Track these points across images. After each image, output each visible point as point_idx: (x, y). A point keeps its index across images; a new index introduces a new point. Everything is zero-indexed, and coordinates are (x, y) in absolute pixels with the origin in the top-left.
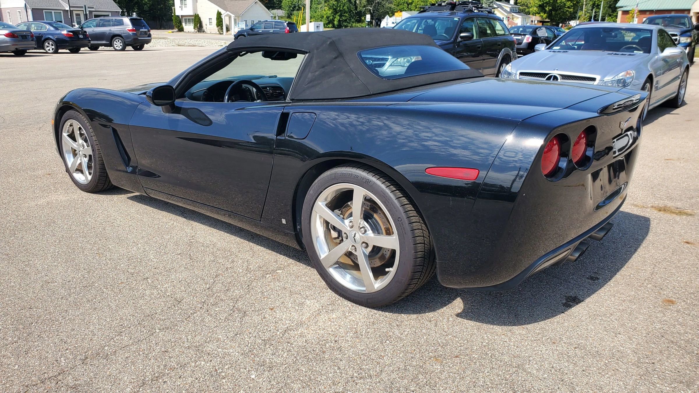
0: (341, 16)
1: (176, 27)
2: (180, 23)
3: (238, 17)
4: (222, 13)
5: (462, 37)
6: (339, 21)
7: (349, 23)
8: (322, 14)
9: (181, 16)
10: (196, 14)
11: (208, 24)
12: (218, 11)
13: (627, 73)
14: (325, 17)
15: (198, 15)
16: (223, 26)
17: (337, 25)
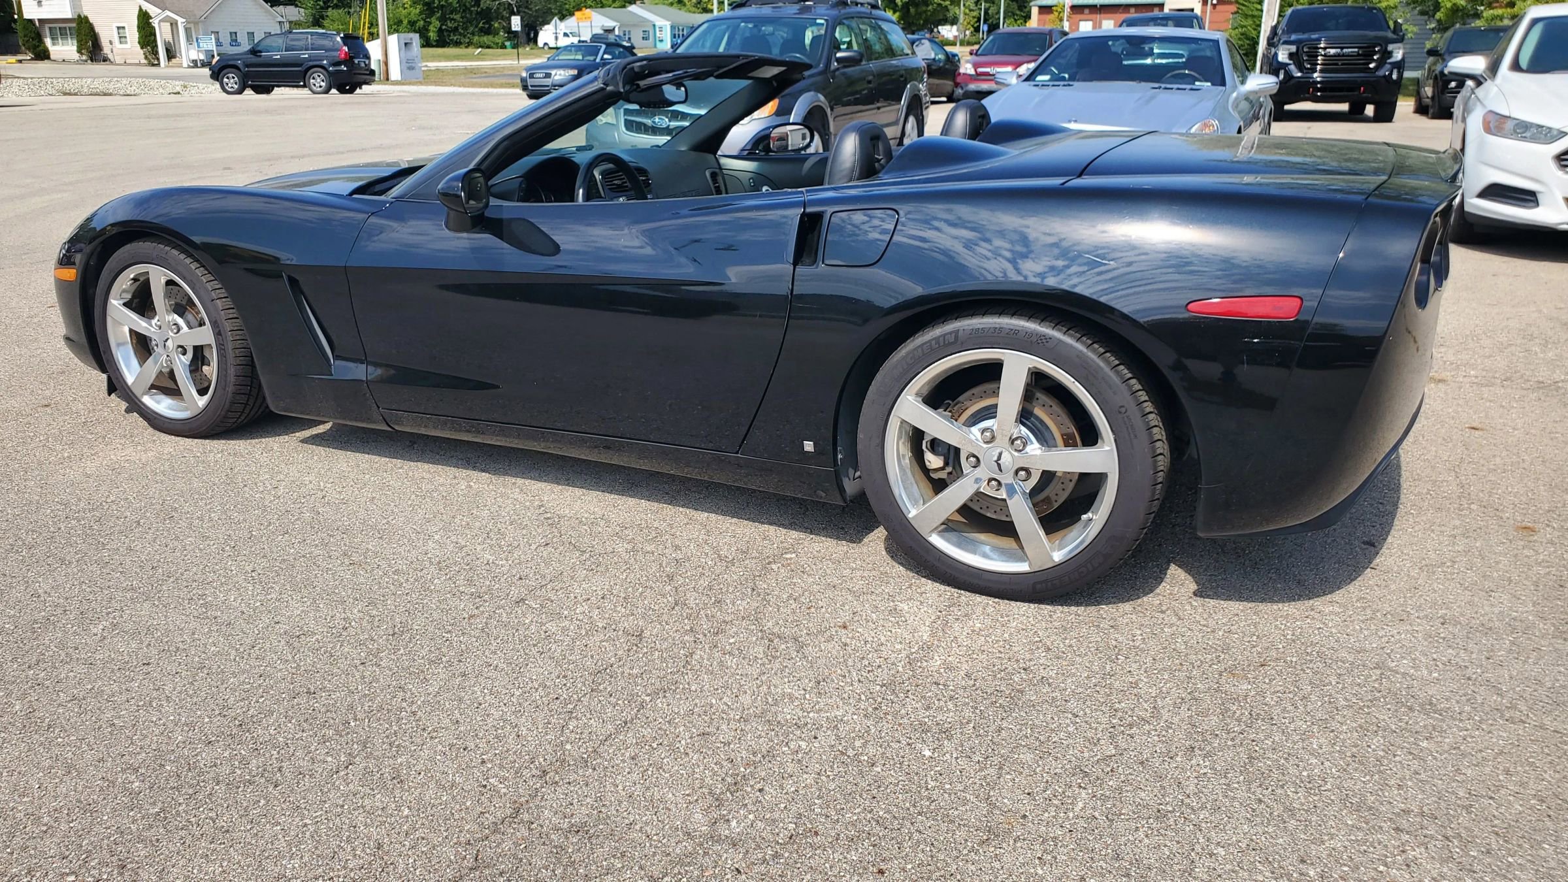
0: (443, 19)
1: (29, 49)
2: (39, 38)
3: (196, 23)
4: (152, 15)
5: (839, 60)
6: (440, 31)
7: (465, 36)
8: (397, 15)
9: (40, 20)
10: (79, 16)
11: (116, 40)
12: (141, 9)
13: (1206, 125)
14: (405, 22)
15: (86, 18)
16: (156, 46)
17: (437, 41)
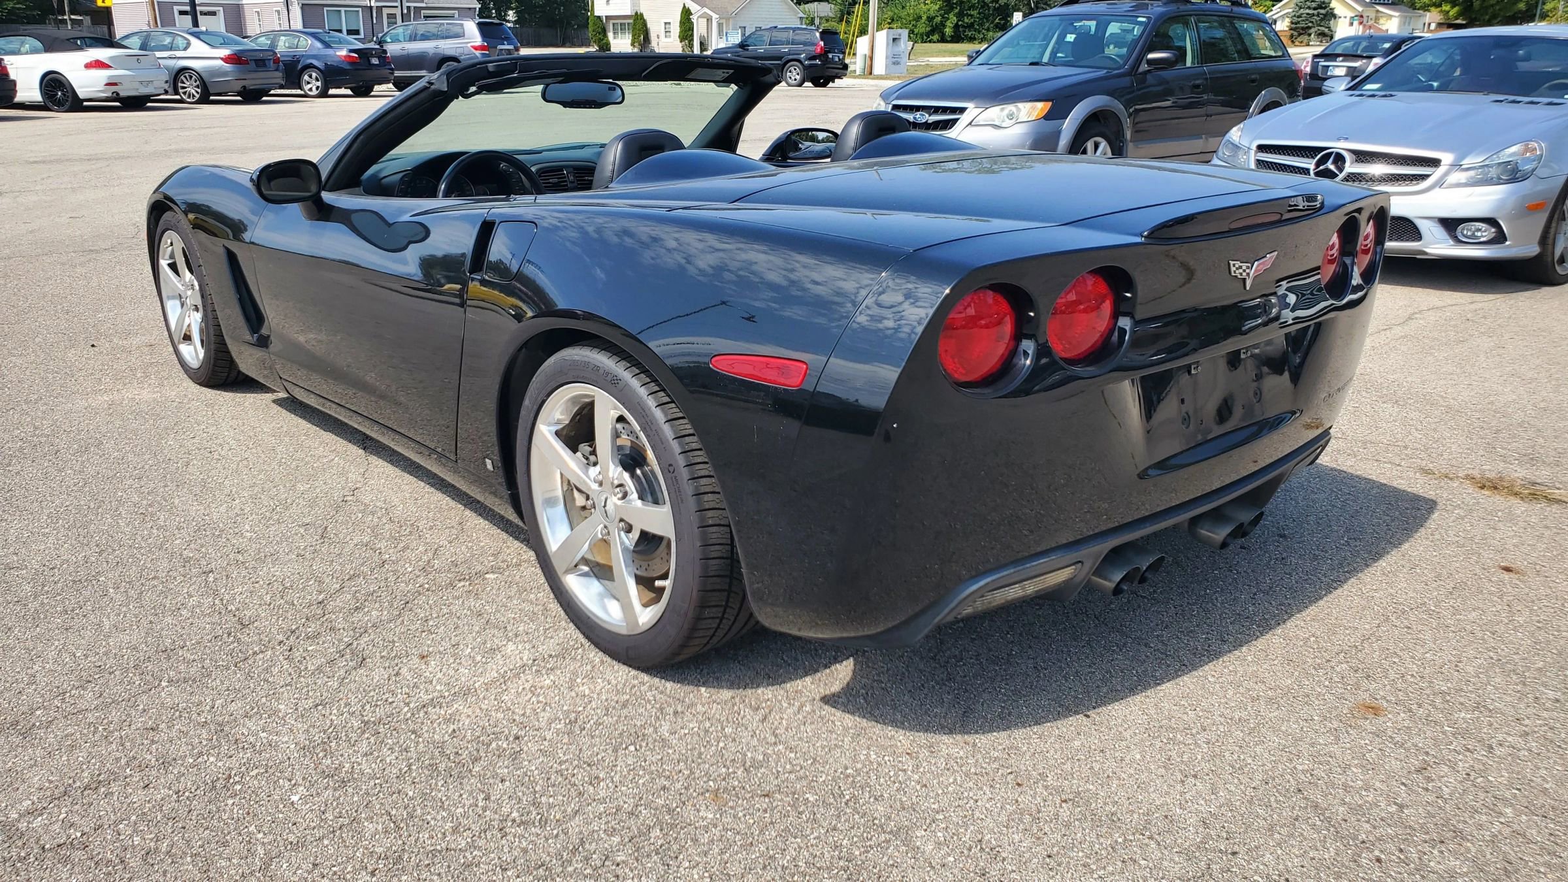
0: (960, 15)
1: (595, 42)
2: (604, 31)
3: (728, 19)
4: (693, 12)
5: (1150, 62)
6: (956, 26)
7: (979, 32)
8: (917, 11)
9: (606, 17)
10: (636, 13)
11: (662, 35)
12: (684, 6)
13: (1527, 150)
14: (924, 18)
15: (642, 15)
16: (693, 40)
17: (952, 36)
